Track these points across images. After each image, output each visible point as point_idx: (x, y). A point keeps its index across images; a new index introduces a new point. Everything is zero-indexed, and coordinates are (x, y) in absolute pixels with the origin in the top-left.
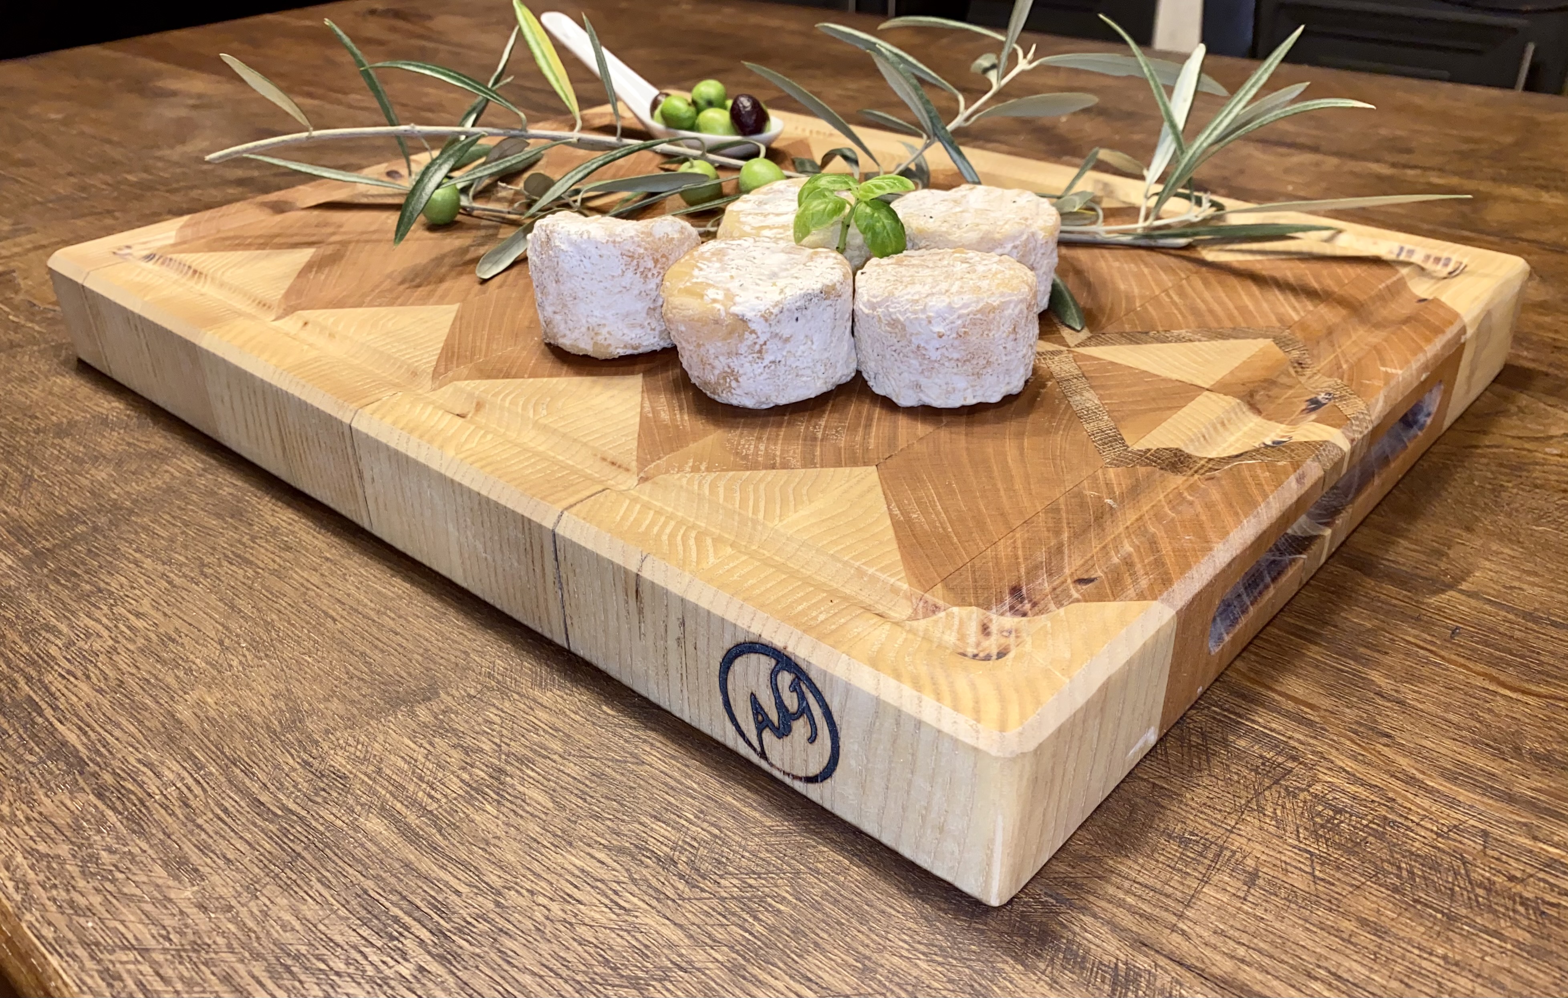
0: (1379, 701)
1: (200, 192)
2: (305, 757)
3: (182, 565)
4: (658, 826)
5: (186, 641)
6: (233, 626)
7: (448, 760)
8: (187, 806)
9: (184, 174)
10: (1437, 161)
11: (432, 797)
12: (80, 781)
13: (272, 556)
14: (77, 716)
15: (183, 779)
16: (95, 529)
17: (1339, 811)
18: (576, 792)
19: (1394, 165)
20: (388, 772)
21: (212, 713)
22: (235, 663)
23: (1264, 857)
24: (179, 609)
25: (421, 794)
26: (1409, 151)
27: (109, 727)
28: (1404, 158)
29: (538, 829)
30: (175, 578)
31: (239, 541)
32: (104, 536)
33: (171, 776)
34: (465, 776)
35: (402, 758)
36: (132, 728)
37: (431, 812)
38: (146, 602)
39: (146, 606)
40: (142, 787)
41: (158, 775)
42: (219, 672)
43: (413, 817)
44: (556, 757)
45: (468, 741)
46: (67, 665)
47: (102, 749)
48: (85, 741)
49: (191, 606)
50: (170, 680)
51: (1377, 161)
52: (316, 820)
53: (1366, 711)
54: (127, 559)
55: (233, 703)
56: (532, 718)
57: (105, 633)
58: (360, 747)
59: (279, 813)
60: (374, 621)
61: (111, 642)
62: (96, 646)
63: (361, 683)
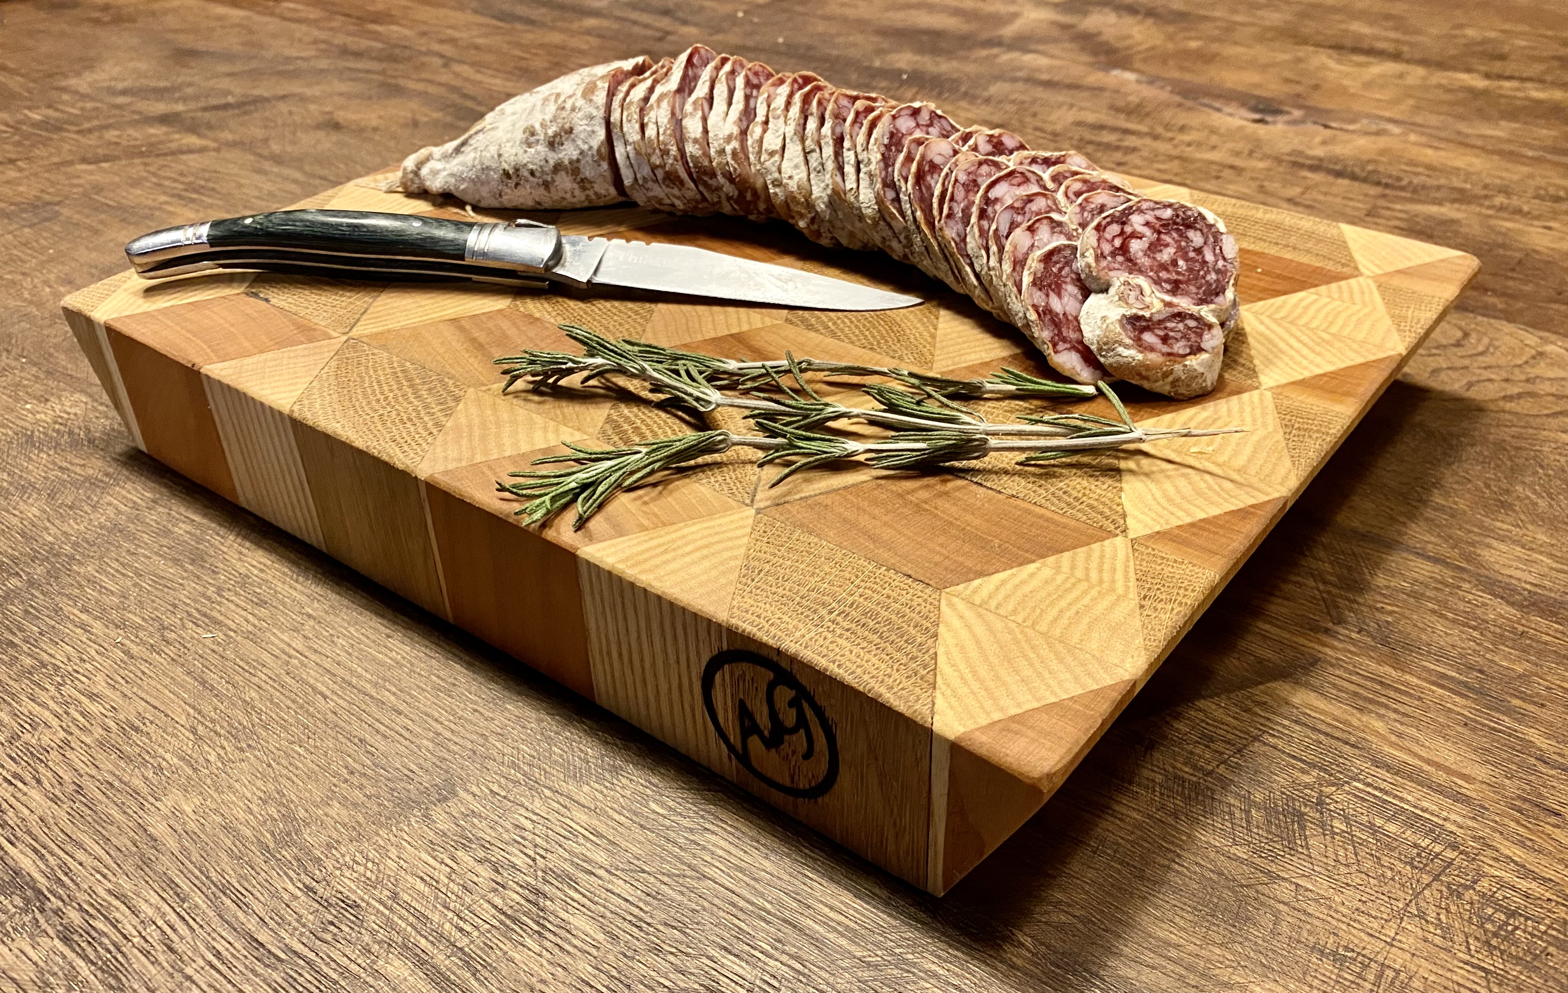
0: (1541, 767)
1: (117, 133)
2: (308, 881)
3: (139, 627)
4: (729, 961)
5: (151, 729)
6: (207, 709)
7: (475, 879)
8: (171, 949)
9: (96, 109)
10: (1537, 69)
11: (461, 930)
12: (42, 921)
13: (244, 613)
14: (29, 833)
15: (164, 915)
16: (31, 583)
17: (1513, 914)
18: (629, 918)
19: (1487, 76)
20: (406, 898)
21: (192, 826)
22: (212, 758)
23: (1432, 978)
24: (140, 687)
25: (447, 926)
26: (1502, 57)
27: (68, 848)
28: (1497, 66)
29: (590, 969)
30: (132, 646)
31: (204, 595)
32: (42, 593)
33: (150, 912)
34: (498, 901)
35: (422, 879)
36: (96, 847)
37: (461, 949)
38: (100, 678)
39: (100, 685)
40: (115, 927)
41: (135, 912)
42: (195, 770)
43: (442, 957)
44: (601, 872)
45: (497, 855)
46: (13, 767)
47: (64, 878)
48: (43, 867)
49: (153, 683)
50: (137, 783)
51: (1468, 70)
52: (327, 964)
53: (1529, 783)
54: (73, 621)
55: (216, 811)
56: (568, 821)
57: (55, 723)
58: (370, 865)
59: (283, 956)
60: (372, 697)
61: (62, 734)
62: (46, 741)
63: (364, 781)
